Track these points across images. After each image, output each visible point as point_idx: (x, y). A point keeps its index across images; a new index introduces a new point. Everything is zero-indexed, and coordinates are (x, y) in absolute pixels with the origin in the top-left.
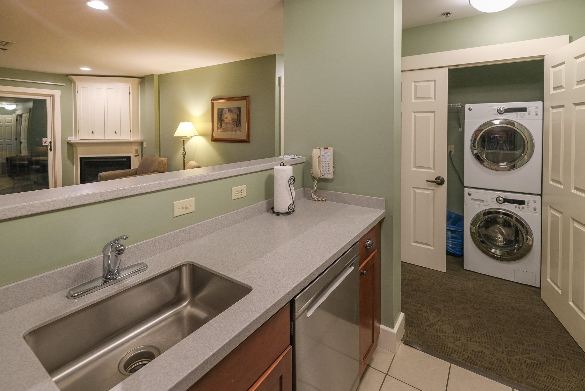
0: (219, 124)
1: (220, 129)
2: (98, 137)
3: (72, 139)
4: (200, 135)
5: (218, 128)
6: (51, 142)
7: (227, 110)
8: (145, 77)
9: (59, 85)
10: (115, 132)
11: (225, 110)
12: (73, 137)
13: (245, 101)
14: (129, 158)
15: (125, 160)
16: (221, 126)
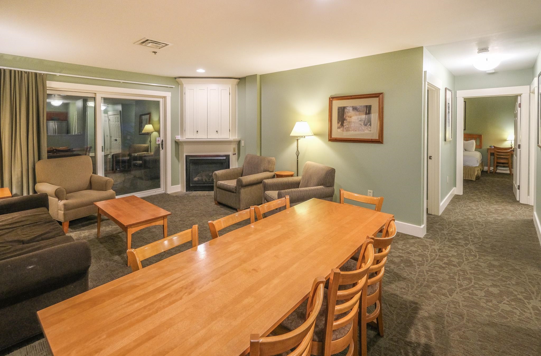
0: (340, 123)
1: (342, 129)
2: (202, 136)
3: (179, 138)
4: (315, 135)
5: (338, 128)
6: (162, 140)
7: (351, 109)
8: (246, 77)
9: (170, 87)
10: (217, 131)
11: (348, 108)
12: (179, 136)
13: (378, 98)
14: (228, 157)
15: (225, 158)
16: (342, 125)
